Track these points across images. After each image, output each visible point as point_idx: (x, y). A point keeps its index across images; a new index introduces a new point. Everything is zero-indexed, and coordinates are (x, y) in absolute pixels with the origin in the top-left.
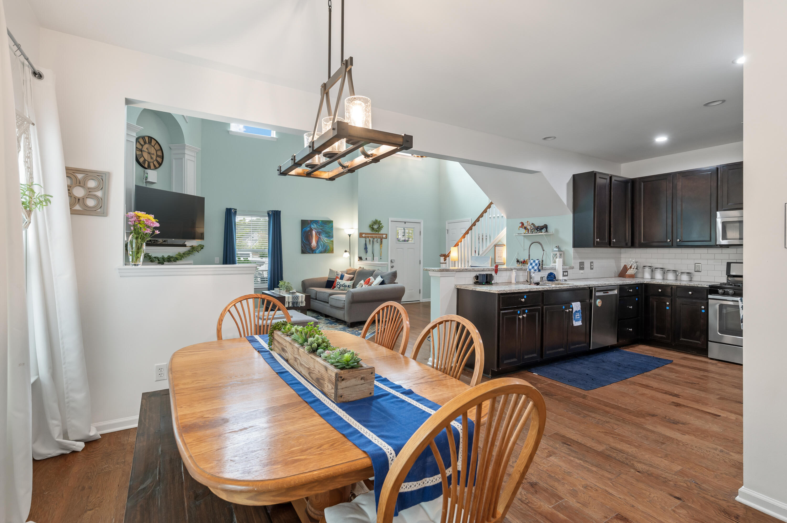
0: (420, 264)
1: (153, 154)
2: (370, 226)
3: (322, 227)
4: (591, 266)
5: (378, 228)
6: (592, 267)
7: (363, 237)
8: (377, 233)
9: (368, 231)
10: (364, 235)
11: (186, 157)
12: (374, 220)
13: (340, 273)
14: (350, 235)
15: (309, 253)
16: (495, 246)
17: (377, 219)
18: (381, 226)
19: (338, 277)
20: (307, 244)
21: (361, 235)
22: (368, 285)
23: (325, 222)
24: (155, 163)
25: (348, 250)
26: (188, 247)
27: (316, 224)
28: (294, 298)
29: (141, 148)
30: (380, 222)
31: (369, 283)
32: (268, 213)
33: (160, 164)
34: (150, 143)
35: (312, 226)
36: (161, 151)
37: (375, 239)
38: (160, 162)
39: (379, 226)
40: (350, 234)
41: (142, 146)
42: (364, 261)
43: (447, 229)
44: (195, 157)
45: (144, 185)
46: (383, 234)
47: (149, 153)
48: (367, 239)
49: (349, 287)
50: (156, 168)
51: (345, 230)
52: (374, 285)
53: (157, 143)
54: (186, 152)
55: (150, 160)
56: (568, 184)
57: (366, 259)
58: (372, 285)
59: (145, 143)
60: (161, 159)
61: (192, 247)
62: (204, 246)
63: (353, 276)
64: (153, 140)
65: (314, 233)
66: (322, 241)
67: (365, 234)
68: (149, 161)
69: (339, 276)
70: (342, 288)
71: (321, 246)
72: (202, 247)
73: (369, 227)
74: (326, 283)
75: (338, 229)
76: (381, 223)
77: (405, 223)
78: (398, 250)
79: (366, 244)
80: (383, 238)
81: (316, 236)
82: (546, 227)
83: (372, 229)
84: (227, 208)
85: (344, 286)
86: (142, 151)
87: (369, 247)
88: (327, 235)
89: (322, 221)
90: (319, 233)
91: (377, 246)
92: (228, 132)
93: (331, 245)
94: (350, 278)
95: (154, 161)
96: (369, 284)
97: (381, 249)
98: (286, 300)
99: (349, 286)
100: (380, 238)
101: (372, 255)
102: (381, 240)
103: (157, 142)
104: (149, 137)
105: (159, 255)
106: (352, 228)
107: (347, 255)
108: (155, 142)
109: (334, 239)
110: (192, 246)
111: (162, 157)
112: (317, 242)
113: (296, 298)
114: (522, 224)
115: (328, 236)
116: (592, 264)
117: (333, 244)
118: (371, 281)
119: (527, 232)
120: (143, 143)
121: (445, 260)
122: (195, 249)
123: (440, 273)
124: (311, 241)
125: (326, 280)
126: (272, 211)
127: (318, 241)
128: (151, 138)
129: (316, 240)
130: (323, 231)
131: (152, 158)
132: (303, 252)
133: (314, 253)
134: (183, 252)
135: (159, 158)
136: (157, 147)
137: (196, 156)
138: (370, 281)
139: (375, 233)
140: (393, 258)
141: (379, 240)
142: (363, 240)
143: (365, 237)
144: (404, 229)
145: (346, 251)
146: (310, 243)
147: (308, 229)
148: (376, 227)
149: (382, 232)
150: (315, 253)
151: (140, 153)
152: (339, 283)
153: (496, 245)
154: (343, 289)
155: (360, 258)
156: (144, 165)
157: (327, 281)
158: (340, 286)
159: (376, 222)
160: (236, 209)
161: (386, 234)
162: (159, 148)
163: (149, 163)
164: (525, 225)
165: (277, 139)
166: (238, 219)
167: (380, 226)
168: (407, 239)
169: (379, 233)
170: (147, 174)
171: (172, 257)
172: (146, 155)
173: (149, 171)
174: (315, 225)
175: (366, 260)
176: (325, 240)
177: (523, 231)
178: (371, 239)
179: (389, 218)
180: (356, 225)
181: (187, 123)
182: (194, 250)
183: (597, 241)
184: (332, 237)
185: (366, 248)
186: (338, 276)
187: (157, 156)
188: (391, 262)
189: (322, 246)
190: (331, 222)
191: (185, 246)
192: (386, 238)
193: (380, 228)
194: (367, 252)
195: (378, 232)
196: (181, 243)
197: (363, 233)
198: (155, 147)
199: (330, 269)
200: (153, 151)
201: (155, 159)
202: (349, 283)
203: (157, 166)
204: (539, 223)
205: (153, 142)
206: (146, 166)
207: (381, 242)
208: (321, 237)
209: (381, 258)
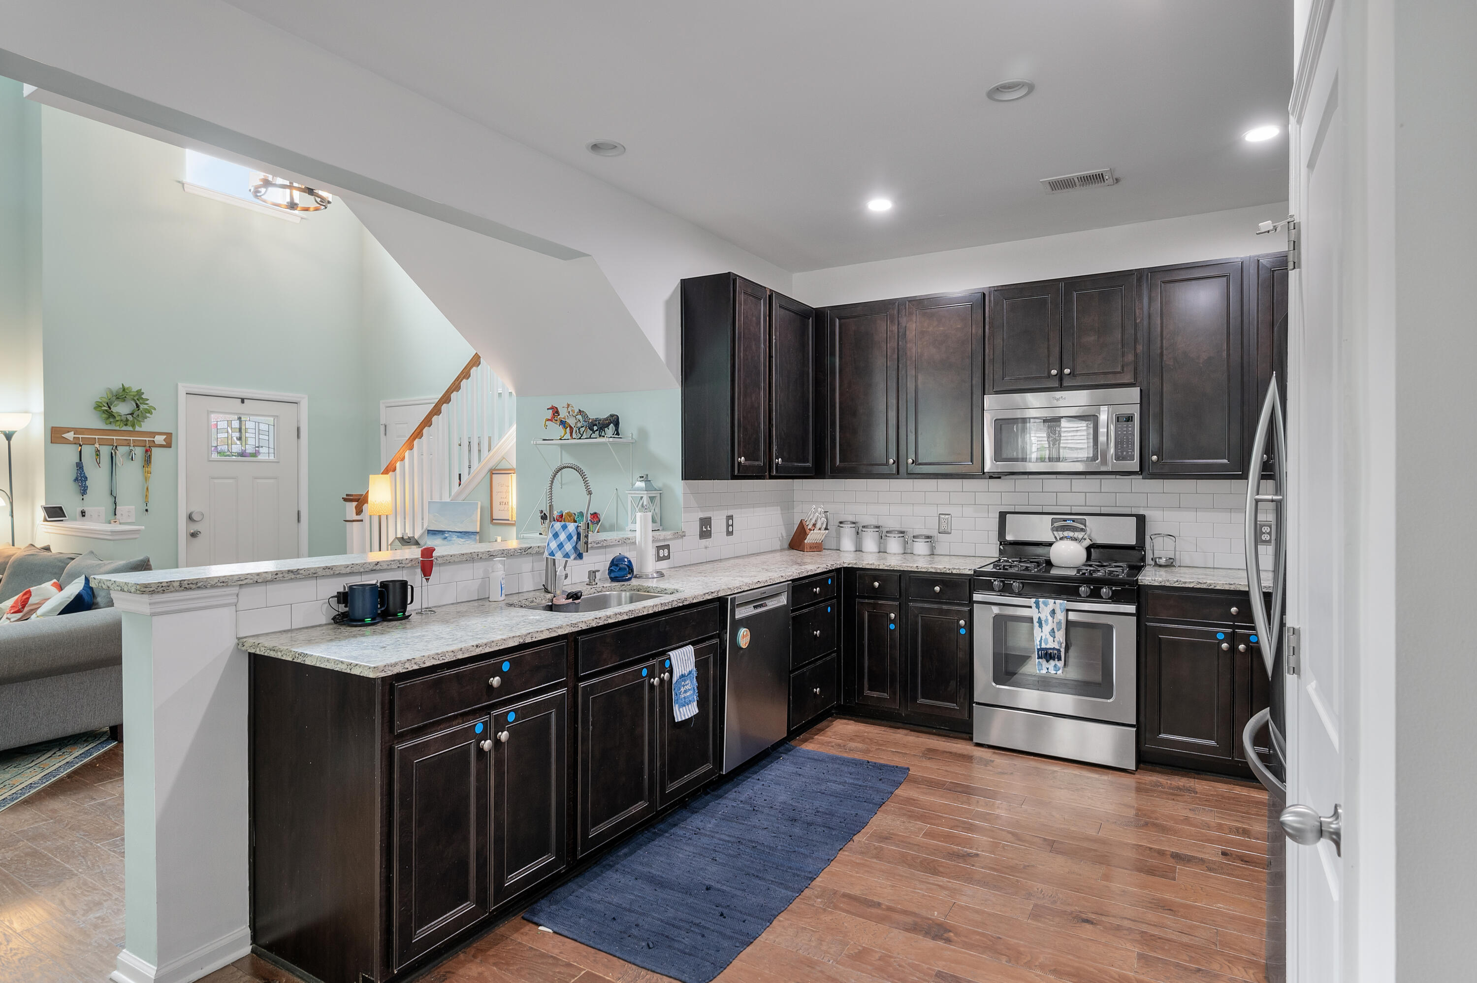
0: (299, 521)
2: (98, 406)
4: (728, 526)
5: (132, 414)
6: (730, 529)
7: (66, 441)
8: (131, 429)
9: (91, 421)
10: (70, 436)
12: (116, 386)
14: (9, 436)
16: (493, 472)
17: (126, 386)
18: (146, 406)
21: (56, 435)
22: (19, 615)
30: (140, 393)
31: (23, 607)
37: (122, 450)
39: (138, 406)
40: (8, 429)
42: (74, 520)
43: (383, 422)
46: (153, 434)
48: (88, 450)
52: (38, 615)
56: (668, 303)
57: (83, 514)
58: (33, 617)
67: (77, 431)
73: (95, 408)
76: (143, 396)
77: (243, 401)
78: (216, 481)
79: (80, 466)
80: (153, 444)
82: (615, 421)
83: (105, 416)
87: (97, 476)
91: (128, 470)
96: (26, 609)
97: (146, 479)
100: (142, 444)
101: (109, 501)
102: (147, 451)
106: (26, 412)
114: (556, 411)
116: (730, 522)
118: (32, 600)
119: (568, 436)
121: (359, 511)
123: (146, 598)
138: (28, 598)
139: (118, 428)
140: (195, 508)
141: (139, 452)
142: (69, 454)
143: (76, 442)
144: (240, 419)
148: (122, 409)
149: (147, 426)
153: (495, 470)
155: (55, 513)
159: (122, 395)
161: (169, 436)
164: (563, 413)
167: (142, 407)
168: (250, 449)
169: (137, 429)
175: (84, 516)
178: (105, 451)
179: (179, 384)
180: (37, 403)
183: (740, 463)
185: (81, 480)
188: (190, 518)
192: (168, 445)
193: (140, 414)
194: (84, 491)
195: (133, 426)
197: (68, 430)
204: (598, 411)
207: (148, 460)
209: (147, 510)
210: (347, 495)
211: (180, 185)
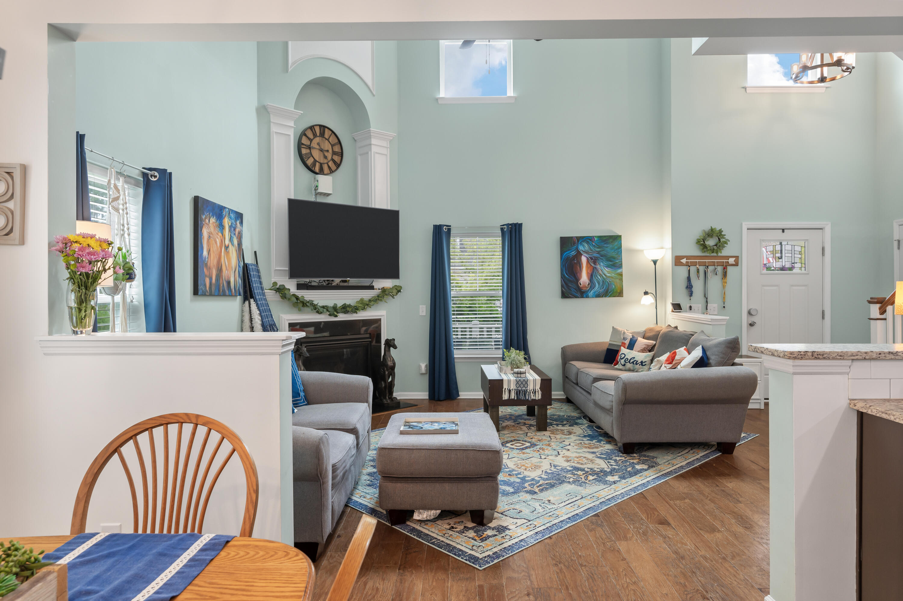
0: (823, 318)
1: (328, 151)
2: (698, 242)
3: (598, 248)
5: (716, 245)
7: (682, 264)
8: (715, 254)
9: (695, 251)
10: (684, 261)
11: (374, 149)
12: (707, 228)
13: (630, 336)
14: (655, 262)
15: (576, 297)
17: (713, 227)
18: (724, 240)
19: (625, 344)
20: (571, 281)
21: (677, 261)
22: (670, 366)
23: (605, 238)
24: (331, 164)
25: (651, 290)
26: (377, 289)
27: (588, 243)
28: (520, 383)
29: (309, 144)
30: (721, 231)
31: (673, 361)
32: (502, 229)
33: (338, 165)
34: (322, 135)
35: (581, 248)
36: (339, 146)
37: (711, 268)
38: (339, 163)
39: (720, 240)
40: (655, 258)
41: (311, 140)
42: (686, 312)
43: (896, 237)
44: (387, 148)
45: (312, 199)
46: (728, 257)
47: (321, 150)
48: (693, 269)
49: (642, 365)
50: (331, 172)
51: (644, 251)
52: (682, 366)
53: (333, 134)
54: (374, 141)
55: (322, 160)
57: (690, 308)
58: (679, 367)
59: (315, 135)
60: (340, 158)
61: (384, 290)
62: (401, 287)
63: (654, 342)
64: (326, 130)
65: (584, 259)
66: (600, 275)
67: (688, 257)
68: (322, 162)
69: (627, 342)
70: (629, 365)
71: (599, 284)
72: (398, 290)
73: (697, 243)
74: (605, 353)
75: (632, 251)
76: (723, 233)
77: (783, 230)
78: (765, 288)
79: (689, 279)
80: (728, 264)
81: (589, 266)
83: (702, 247)
84: (436, 225)
85: (633, 362)
86: (310, 148)
87: (698, 285)
88: (611, 263)
89: (600, 237)
90: (593, 260)
91: (715, 282)
92: (437, 99)
93: (618, 281)
94: (648, 346)
95: (329, 162)
97: (724, 287)
98: (505, 386)
99: (642, 362)
100: (721, 264)
101: (704, 300)
102: (724, 268)
103: (333, 132)
104: (321, 126)
105: (330, 304)
106: (662, 248)
107: (649, 300)
108: (331, 132)
109: (625, 270)
110: (384, 288)
111: (341, 155)
112: (591, 277)
113: (524, 383)
115: (612, 265)
117: (621, 280)
118: (677, 357)
120: (311, 136)
121: (883, 311)
122: (387, 293)
123: (790, 362)
124: (578, 274)
125: (605, 347)
126: (508, 225)
127: (592, 275)
128: (323, 128)
129: (588, 273)
130: (602, 256)
131: (325, 157)
132: (565, 295)
133: (584, 296)
134: (367, 298)
135: (337, 156)
136: (333, 140)
137: (388, 146)
138: (675, 356)
139: (708, 255)
140: (752, 307)
141: (720, 269)
142: (683, 271)
143: (687, 265)
144: (781, 244)
145: (646, 293)
146: (577, 279)
147: (573, 253)
148: (711, 242)
149: (725, 252)
150: (587, 297)
151: (308, 151)
152: (623, 356)
154: (632, 368)
155: (677, 307)
156: (313, 169)
157: (608, 349)
158: (625, 361)
159: (711, 233)
160: (450, 226)
161: (737, 257)
162: (337, 141)
163: (321, 164)
165: (516, 98)
166: (456, 242)
167: (722, 240)
168: (788, 265)
169: (720, 254)
170: (318, 181)
171: (350, 306)
172: (316, 154)
173: (320, 177)
174: (586, 245)
175: (691, 309)
176: (606, 273)
178: (702, 269)
179: (742, 224)
180: (668, 243)
181: (374, 96)
182: (386, 295)
184: (620, 266)
185: (689, 287)
186: (626, 342)
187: (334, 153)
188: (749, 313)
189: (601, 284)
190: (617, 238)
191: (371, 288)
192: (736, 264)
193: (721, 243)
194: (691, 294)
195: (717, 253)
196: (368, 284)
197: (683, 257)
198: (330, 140)
199: (613, 327)
200: (327, 146)
201: (329, 157)
202: (644, 357)
203: (333, 167)
205: (327, 133)
206: (317, 169)
207: (725, 275)
208: (598, 267)
209: (724, 307)
210: (871, 298)
211: (744, 90)
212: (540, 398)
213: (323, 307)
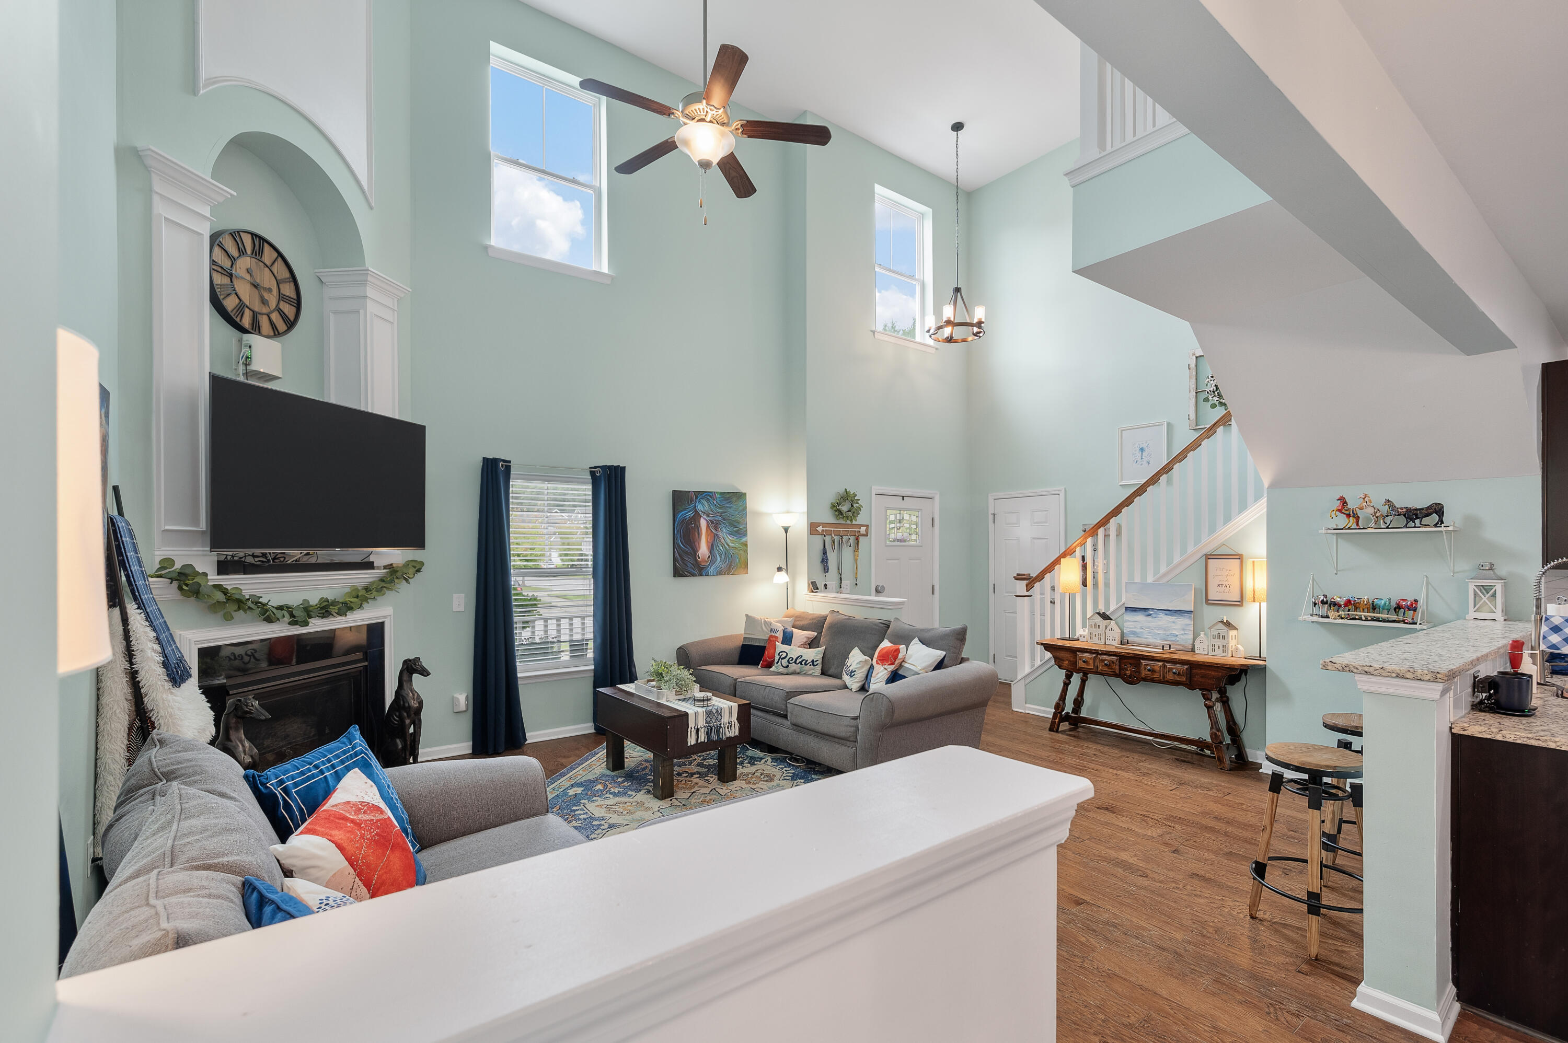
0: (933, 593)
1: (270, 290)
2: (833, 506)
3: (720, 508)
5: (850, 511)
7: (817, 533)
8: (849, 522)
9: (827, 517)
10: (820, 529)
11: (371, 307)
12: (842, 491)
13: (780, 628)
14: (786, 530)
15: (694, 575)
16: (1208, 557)
17: (847, 490)
18: (857, 505)
19: (777, 637)
20: (687, 553)
21: (813, 528)
23: (728, 496)
24: (275, 317)
25: (784, 567)
26: (379, 568)
27: (708, 501)
28: (711, 715)
29: (229, 267)
30: (854, 495)
32: (593, 474)
33: (291, 324)
34: (257, 253)
35: (700, 507)
36: (292, 285)
37: (845, 539)
38: (292, 318)
39: (852, 506)
40: (786, 525)
41: (233, 260)
42: (821, 592)
43: (991, 511)
44: (394, 310)
45: (242, 379)
46: (860, 526)
47: (255, 286)
48: (828, 539)
49: (814, 665)
50: (276, 333)
51: (774, 515)
53: (280, 259)
54: (370, 292)
55: (257, 307)
57: (826, 586)
59: (242, 252)
60: (294, 310)
61: (392, 569)
62: (422, 564)
63: (816, 634)
64: (267, 248)
65: (703, 523)
66: (723, 545)
67: (824, 525)
68: (256, 309)
69: (780, 635)
70: (793, 667)
71: (721, 557)
72: (418, 567)
73: (831, 508)
74: (739, 650)
75: (758, 514)
76: (856, 498)
77: (903, 498)
78: (890, 561)
79: (824, 551)
80: (860, 534)
81: (709, 532)
82: (1438, 510)
83: (837, 513)
84: (488, 459)
85: (801, 663)
86: (231, 276)
87: (832, 557)
88: (734, 529)
89: (722, 493)
90: (714, 525)
91: (847, 552)
92: (486, 248)
93: (742, 552)
94: (808, 638)
95: (272, 312)
97: (856, 561)
98: (691, 724)
99: (813, 661)
100: (854, 534)
101: (838, 577)
102: (857, 539)
103: (280, 255)
104: (254, 235)
105: (294, 600)
106: (788, 512)
107: (782, 578)
108: (276, 255)
109: (750, 539)
110: (391, 565)
111: (298, 304)
112: (711, 548)
113: (717, 714)
114: (1343, 501)
115: (736, 532)
117: (746, 551)
119: (1354, 526)
120: (233, 251)
121: (1030, 588)
122: (399, 574)
124: (696, 543)
125: (739, 643)
126: (604, 468)
127: (712, 545)
128: (260, 241)
129: (708, 542)
130: (724, 519)
131: (264, 302)
132: (678, 573)
133: (704, 574)
134: (364, 585)
135: (288, 305)
136: (280, 270)
137: (396, 308)
138: (898, 655)
139: (844, 522)
140: (880, 583)
141: (852, 541)
142: (818, 540)
143: (823, 533)
144: (901, 512)
145: (780, 569)
146: (695, 551)
147: (690, 514)
148: (845, 508)
149: (860, 520)
150: (707, 575)
151: (226, 280)
152: (785, 654)
153: (1211, 555)
154: (798, 671)
155: (814, 587)
156: (238, 320)
157: (743, 645)
158: (788, 661)
159: (846, 497)
160: (510, 462)
161: (867, 526)
162: (287, 275)
163: (255, 316)
164: (1351, 505)
165: (612, 277)
166: (517, 486)
167: (855, 505)
168: (906, 536)
169: (854, 522)
170: (250, 347)
171: (334, 603)
172: (244, 291)
173: (253, 339)
174: (706, 503)
175: (826, 588)
176: (729, 542)
177: (1342, 520)
178: (836, 538)
179: (873, 487)
181: (371, 208)
182: (397, 578)
184: (745, 534)
185: (824, 561)
186: (777, 635)
187: (281, 297)
188: (876, 590)
189: (723, 557)
190: (741, 496)
191: (368, 565)
192: (866, 535)
193: (854, 511)
194: (826, 570)
195: (851, 521)
196: (360, 560)
197: (819, 524)
198: (275, 269)
199: (747, 615)
200: (267, 280)
201: (273, 304)
202: (814, 654)
203: (282, 327)
205: (268, 253)
206: (246, 322)
207: (857, 546)
208: (720, 533)
209: (856, 584)
211: (872, 333)
212: (737, 733)
213: (281, 608)
